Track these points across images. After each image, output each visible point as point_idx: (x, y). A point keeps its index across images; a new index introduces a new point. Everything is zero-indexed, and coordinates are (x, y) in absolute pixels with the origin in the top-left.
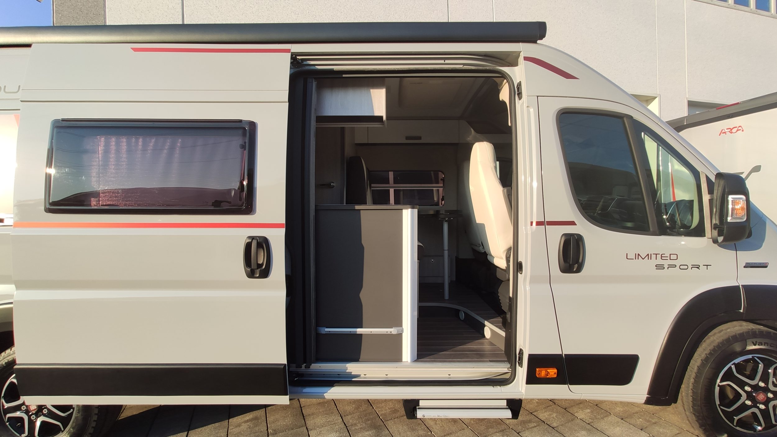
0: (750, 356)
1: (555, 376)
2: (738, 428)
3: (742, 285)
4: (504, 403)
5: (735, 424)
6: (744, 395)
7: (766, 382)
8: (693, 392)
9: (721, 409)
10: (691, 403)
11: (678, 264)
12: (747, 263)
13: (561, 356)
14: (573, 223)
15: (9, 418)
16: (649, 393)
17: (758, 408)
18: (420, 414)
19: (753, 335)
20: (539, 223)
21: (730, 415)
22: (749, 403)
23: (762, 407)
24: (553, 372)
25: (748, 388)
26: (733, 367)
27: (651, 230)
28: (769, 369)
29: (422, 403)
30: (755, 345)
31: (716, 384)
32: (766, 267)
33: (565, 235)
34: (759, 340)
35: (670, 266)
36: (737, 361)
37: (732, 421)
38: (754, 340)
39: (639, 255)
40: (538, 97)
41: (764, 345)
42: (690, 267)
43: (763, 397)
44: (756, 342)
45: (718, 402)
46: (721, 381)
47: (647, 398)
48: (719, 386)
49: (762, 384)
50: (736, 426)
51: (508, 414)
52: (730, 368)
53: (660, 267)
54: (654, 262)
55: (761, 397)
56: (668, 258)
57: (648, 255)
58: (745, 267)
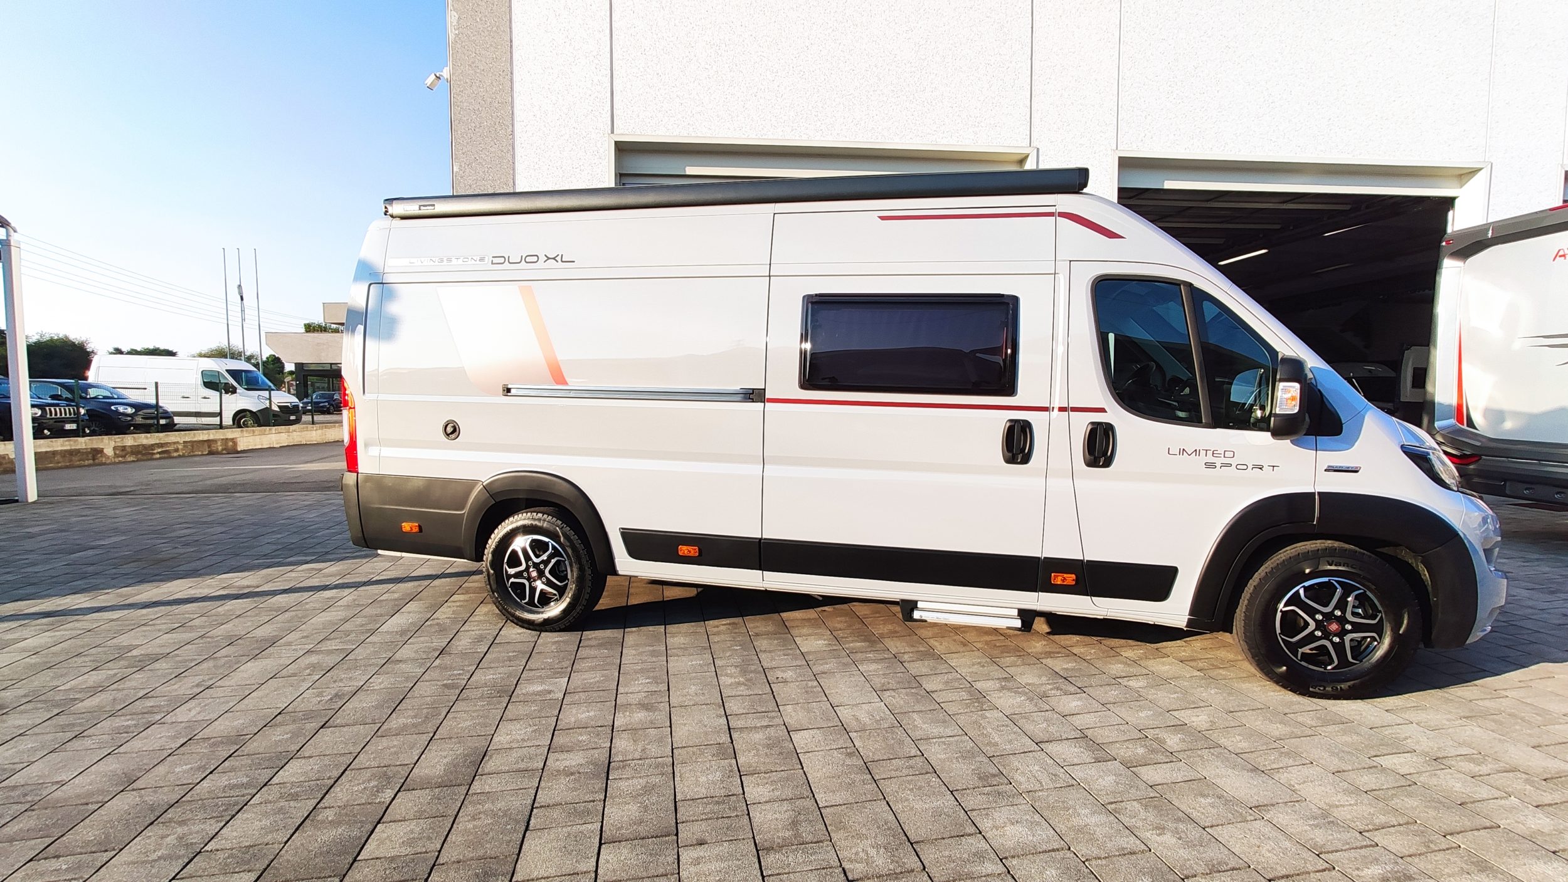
0: (1325, 579)
1: (1074, 583)
2: (1303, 663)
3: (1319, 493)
4: (1015, 612)
5: (1299, 658)
6: (1312, 625)
7: (1344, 611)
8: (1246, 616)
9: (1282, 639)
10: (1243, 628)
11: (1234, 462)
12: (1329, 467)
13: (1082, 561)
14: (1102, 410)
15: (512, 583)
16: (1192, 612)
17: (1331, 641)
18: (917, 615)
19: (1330, 554)
20: (1061, 409)
21: (1294, 648)
22: (1318, 633)
23: (1336, 640)
24: (1070, 579)
25: (1319, 617)
26: (1302, 592)
27: (1204, 421)
28: (1349, 596)
29: (920, 605)
30: (1331, 565)
31: (1277, 610)
32: (1356, 472)
33: (1092, 423)
34: (1336, 560)
35: (1224, 465)
36: (1307, 584)
37: (1296, 654)
38: (1330, 560)
39: (1184, 450)
40: (1070, 261)
41: (1344, 566)
42: (1250, 467)
43: (1337, 627)
44: (1333, 561)
45: (1278, 631)
46: (1286, 605)
47: (1189, 619)
48: (1281, 611)
49: (1338, 613)
50: (1301, 661)
51: (1018, 623)
52: (1298, 591)
53: (1210, 465)
54: (1203, 459)
55: (1334, 627)
56: (1222, 456)
57: (1196, 450)
58: (1326, 470)
